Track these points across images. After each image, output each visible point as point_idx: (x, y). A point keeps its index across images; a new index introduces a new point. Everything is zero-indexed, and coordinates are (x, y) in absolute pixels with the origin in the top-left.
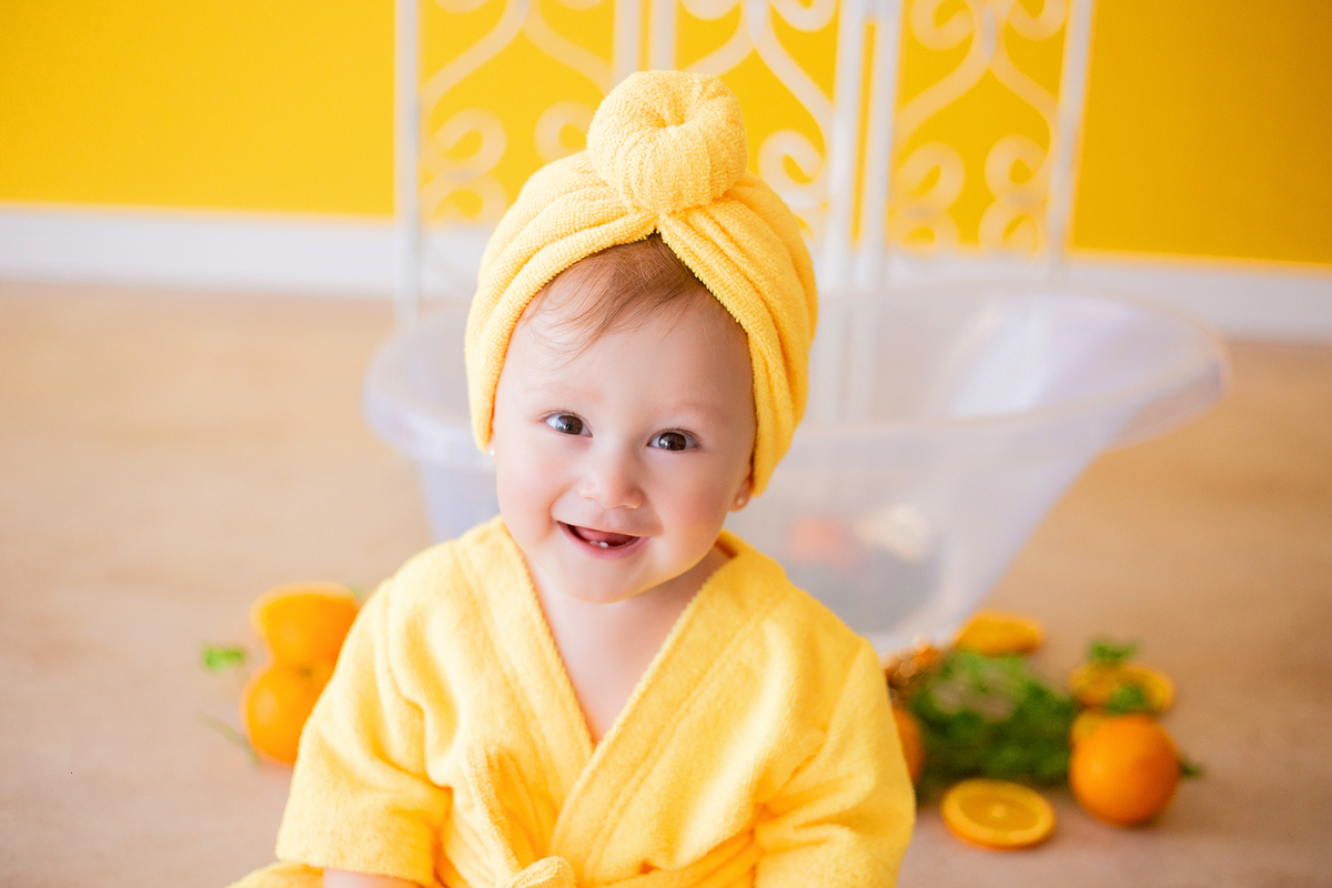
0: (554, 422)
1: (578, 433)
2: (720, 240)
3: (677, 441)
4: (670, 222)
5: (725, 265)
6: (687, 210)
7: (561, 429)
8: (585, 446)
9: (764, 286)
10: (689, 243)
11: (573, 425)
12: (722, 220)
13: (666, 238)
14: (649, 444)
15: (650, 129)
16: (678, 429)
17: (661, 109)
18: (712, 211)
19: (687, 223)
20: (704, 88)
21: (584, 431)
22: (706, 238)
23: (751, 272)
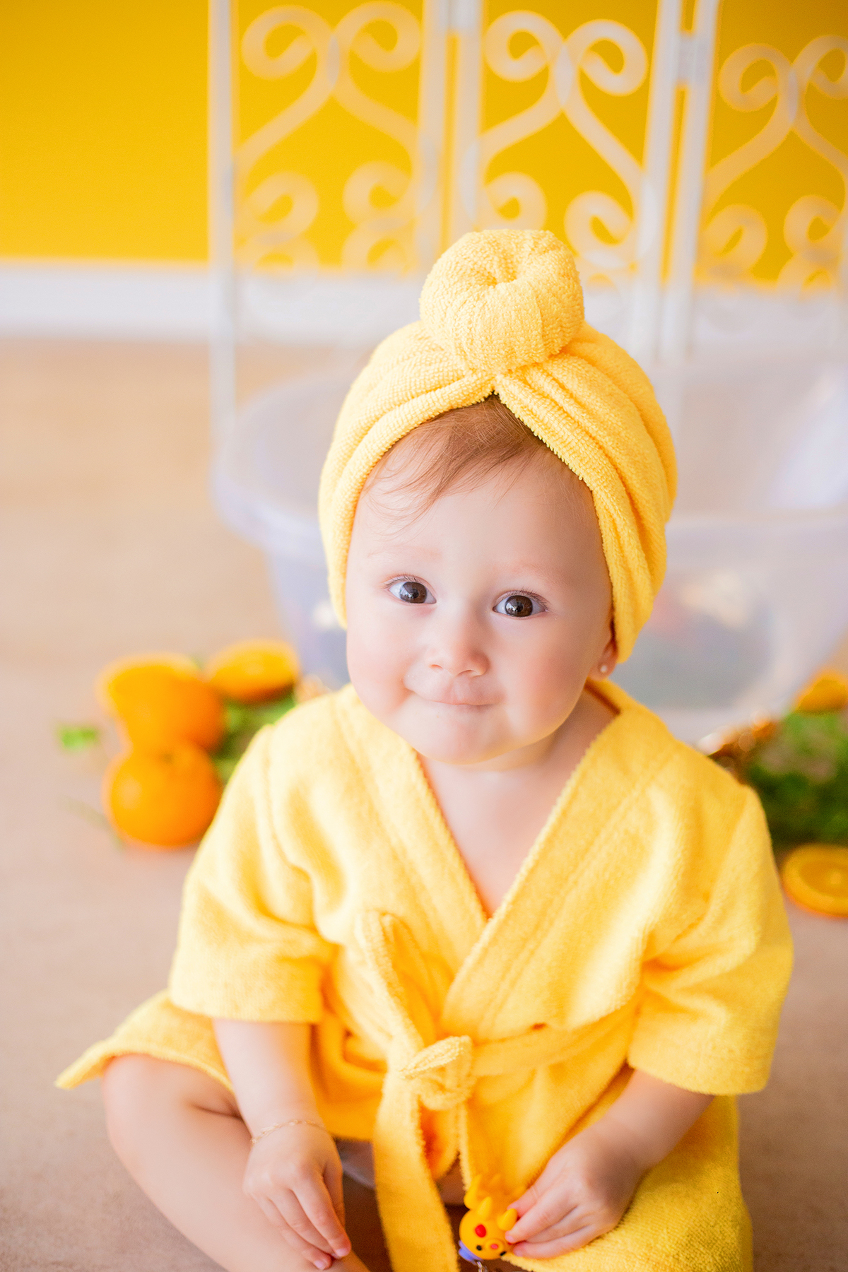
0: (398, 589)
1: (422, 602)
2: (558, 396)
3: (524, 605)
4: (506, 381)
5: (564, 422)
6: (524, 368)
7: (405, 599)
8: (430, 612)
9: (608, 442)
10: (527, 401)
11: (417, 593)
12: (560, 376)
13: (504, 399)
14: (494, 609)
15: (479, 287)
16: (522, 591)
17: (491, 267)
18: (550, 368)
19: (525, 382)
20: (536, 244)
21: (429, 599)
22: (544, 396)
23: (593, 429)
